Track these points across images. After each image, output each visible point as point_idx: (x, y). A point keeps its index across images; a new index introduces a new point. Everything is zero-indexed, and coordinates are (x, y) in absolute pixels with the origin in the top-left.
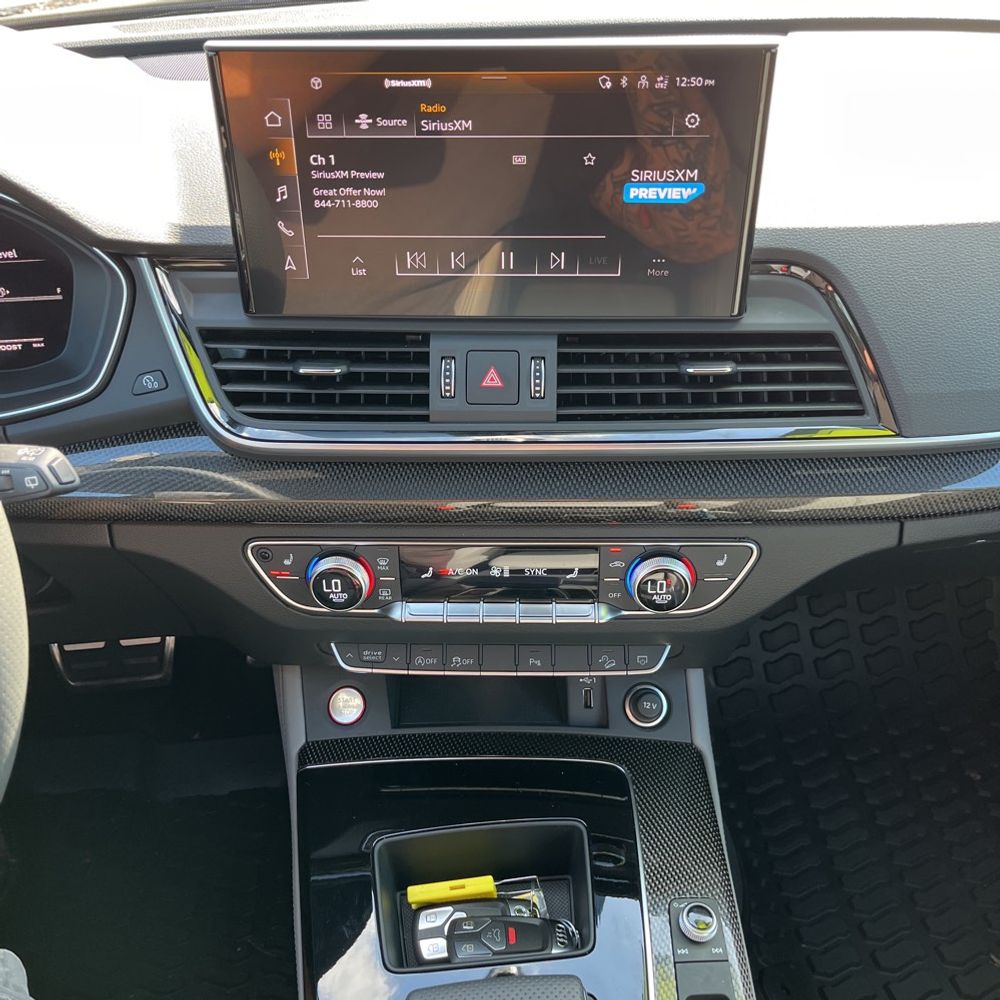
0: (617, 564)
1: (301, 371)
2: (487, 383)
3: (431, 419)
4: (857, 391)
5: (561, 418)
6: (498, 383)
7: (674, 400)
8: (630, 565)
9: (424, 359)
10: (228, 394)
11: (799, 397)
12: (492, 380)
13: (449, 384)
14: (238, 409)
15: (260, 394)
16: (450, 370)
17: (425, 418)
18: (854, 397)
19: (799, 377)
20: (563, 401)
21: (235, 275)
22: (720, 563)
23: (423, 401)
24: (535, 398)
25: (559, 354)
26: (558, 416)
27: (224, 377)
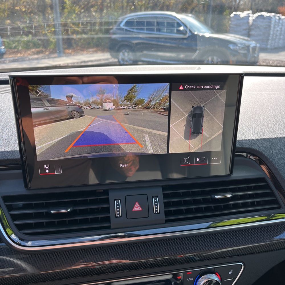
0: (190, 279)
1: (52, 212)
2: (135, 209)
3: (112, 227)
4: (277, 199)
5: (167, 221)
6: (140, 209)
7: (207, 209)
8: (195, 279)
9: (107, 201)
10: (16, 225)
11: (253, 204)
12: (137, 207)
13: (119, 211)
14: (22, 232)
15: (32, 224)
16: (119, 205)
17: (109, 228)
18: (276, 202)
19: (251, 196)
20: (167, 214)
21: (20, 171)
22: (230, 273)
23: (108, 219)
24: (155, 213)
25: (164, 194)
26: (166, 220)
27: (14, 218)
